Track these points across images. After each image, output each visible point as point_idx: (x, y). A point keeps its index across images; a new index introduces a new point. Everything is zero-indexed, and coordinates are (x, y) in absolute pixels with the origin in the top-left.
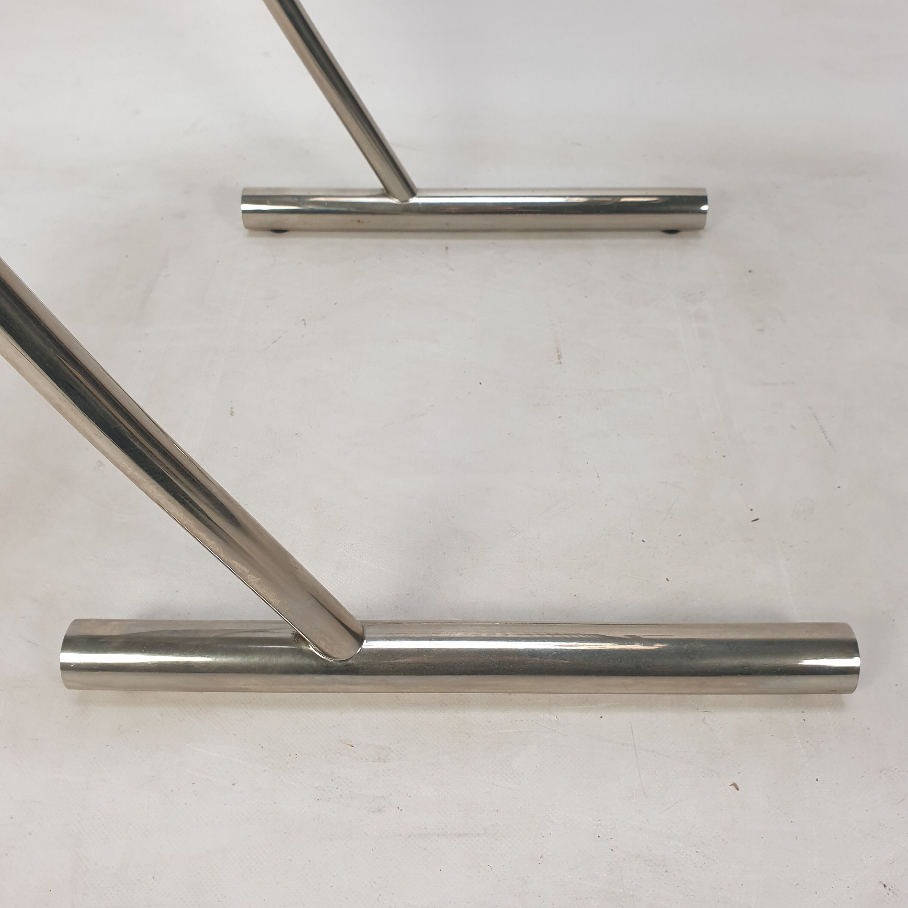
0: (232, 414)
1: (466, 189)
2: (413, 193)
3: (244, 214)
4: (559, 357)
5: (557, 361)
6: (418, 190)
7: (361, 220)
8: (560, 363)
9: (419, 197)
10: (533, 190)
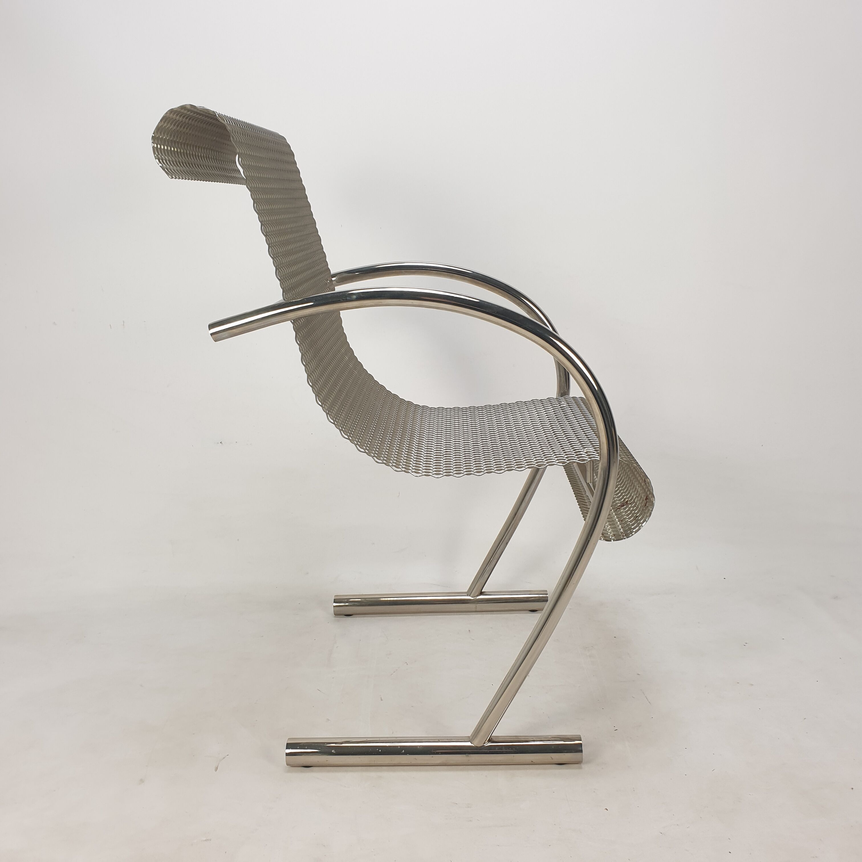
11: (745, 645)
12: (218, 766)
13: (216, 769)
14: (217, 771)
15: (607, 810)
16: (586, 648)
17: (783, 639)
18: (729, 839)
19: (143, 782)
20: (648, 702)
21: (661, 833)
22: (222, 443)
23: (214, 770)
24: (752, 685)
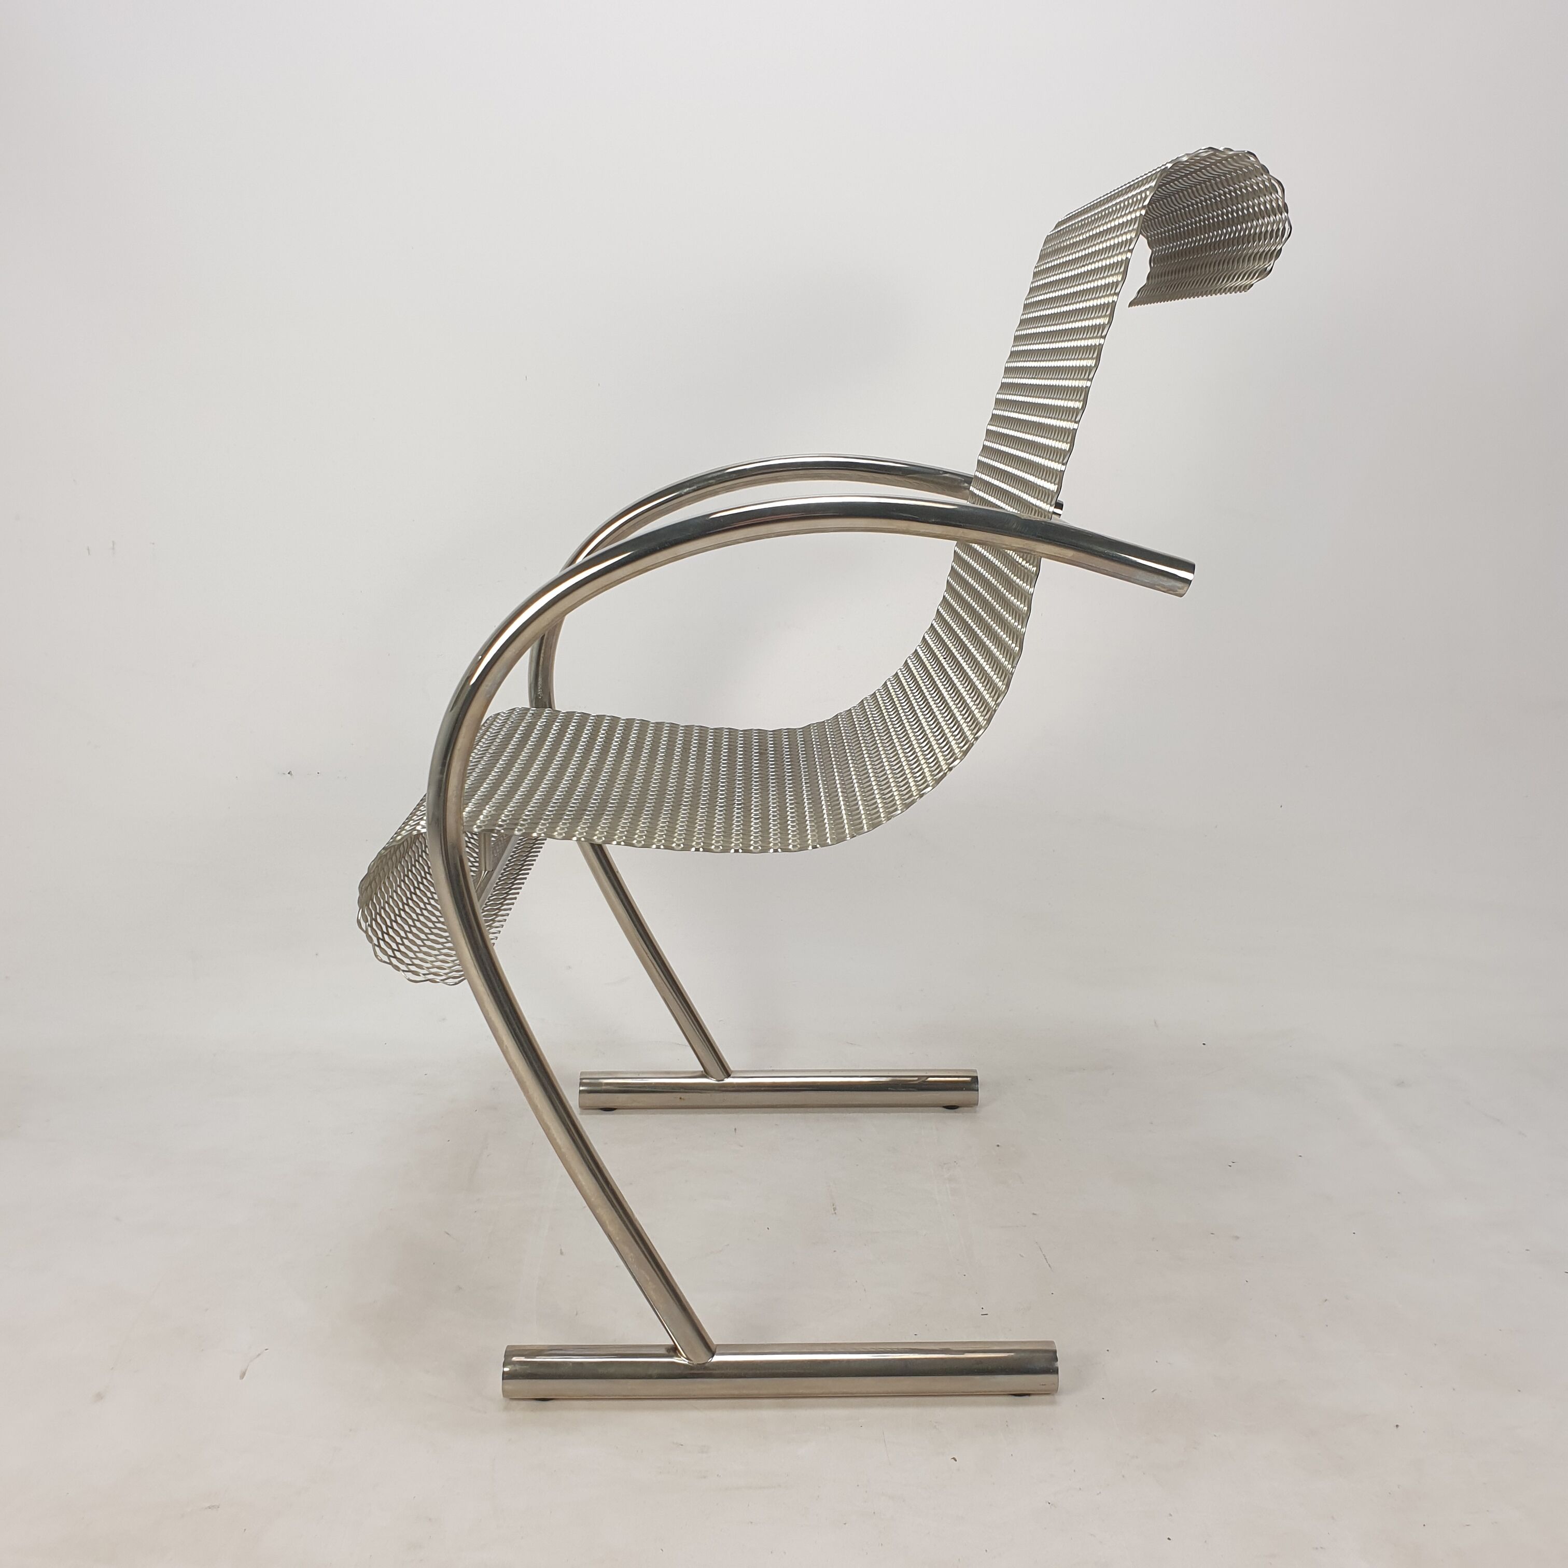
0: (562, 1253)
1: (773, 1071)
2: (729, 1076)
3: (583, 1095)
4: (835, 1209)
5: (833, 1212)
6: (732, 1072)
7: (682, 1097)
8: (835, 1213)
9: (733, 1077)
10: (830, 1071)
11: (1230, 1166)
12: (246, 1370)
13: (243, 1375)
14: (243, 1378)
15: (956, 1461)
16: (945, 1164)
17: (1300, 1156)
18: (1171, 1515)
19: (102, 1398)
20: (1048, 1266)
21: (1049, 1503)
22: (291, 775)
23: (239, 1378)
24: (1237, 1238)
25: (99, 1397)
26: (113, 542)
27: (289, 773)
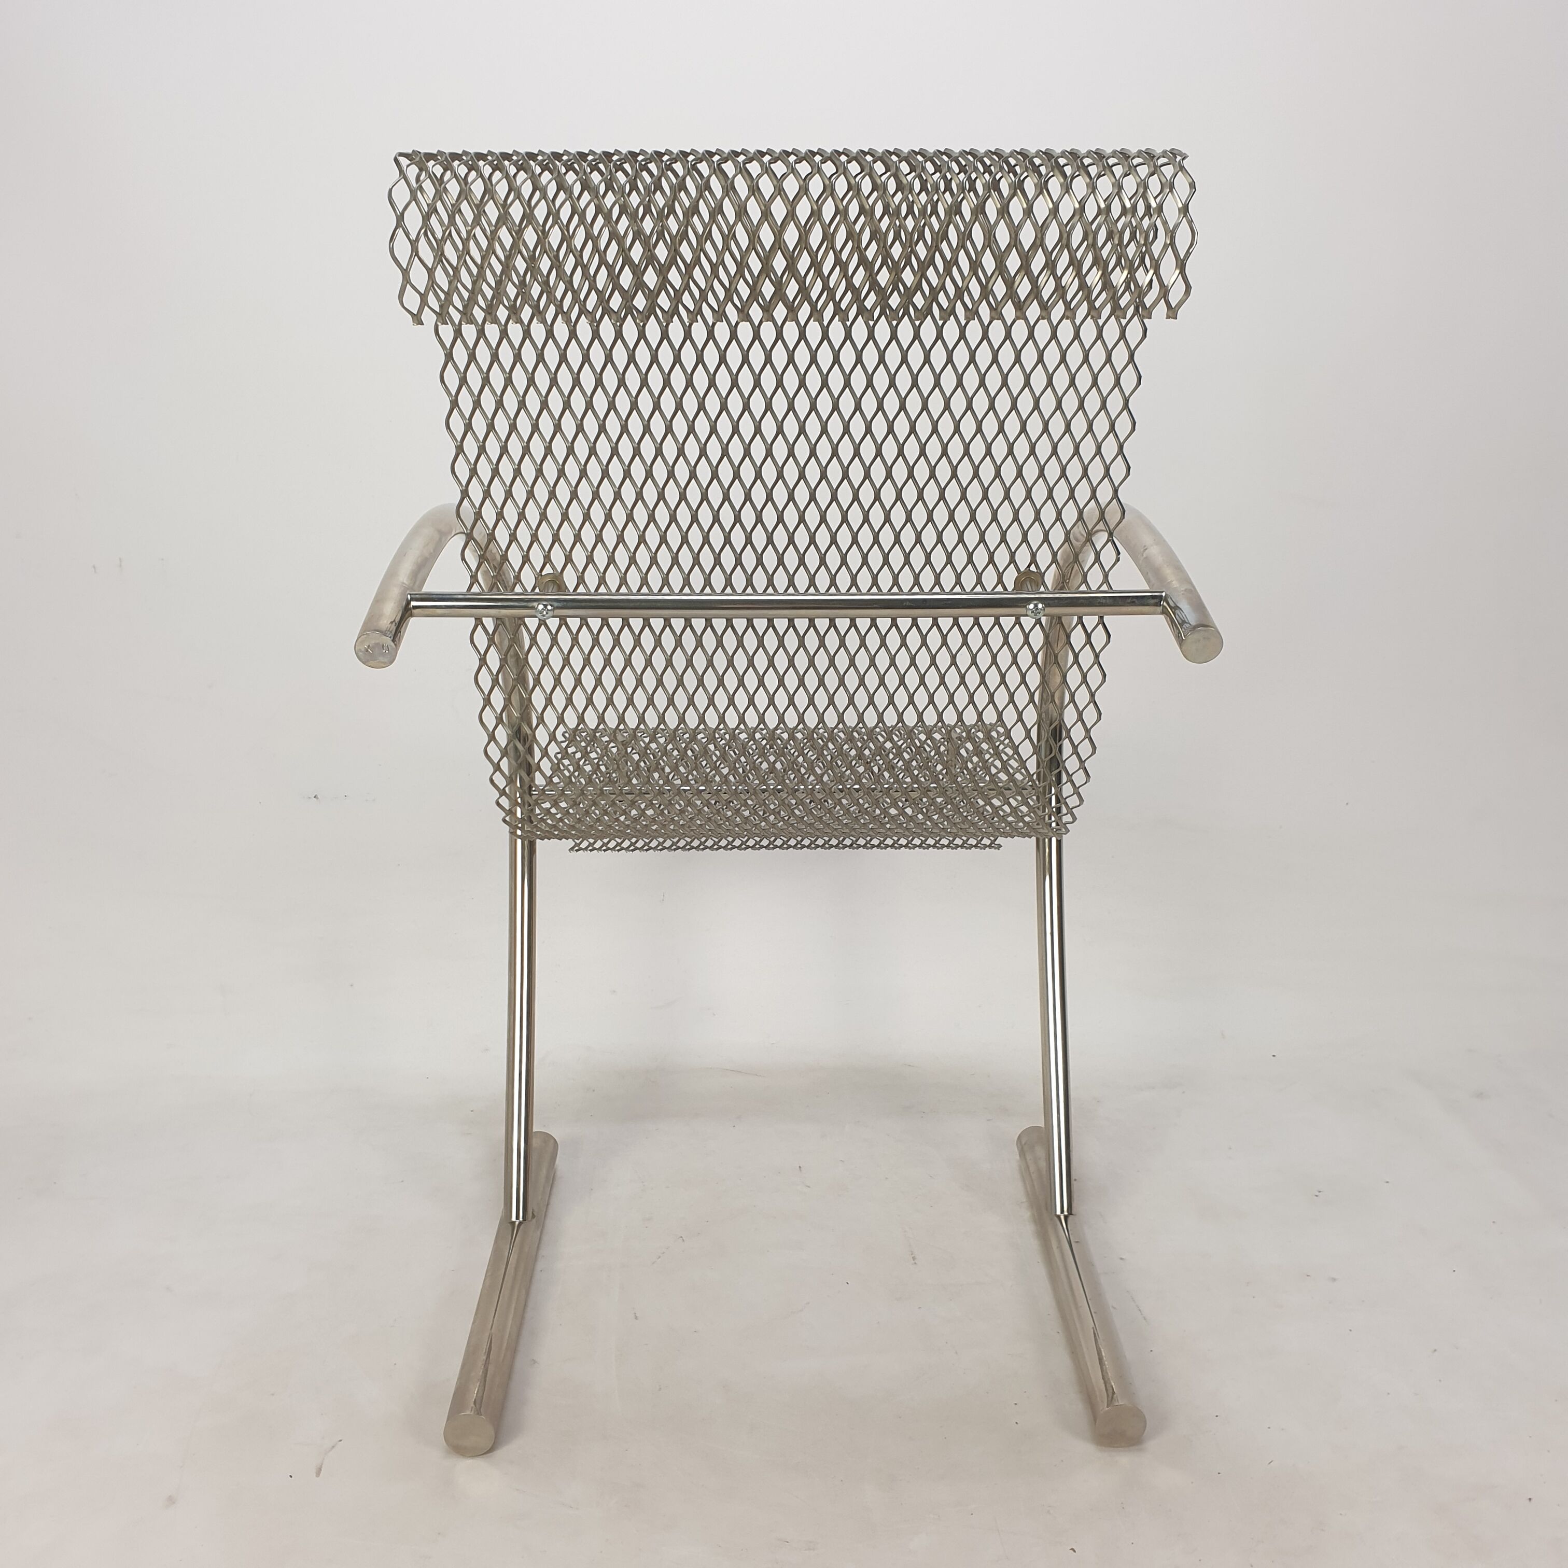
0: (636, 1318)
4: (914, 1258)
5: (913, 1261)
8: (915, 1263)
11: (1317, 1196)
12: (322, 1464)
13: (319, 1472)
14: (319, 1476)
15: (1075, 1551)
19: (174, 1503)
20: (1142, 1319)
22: (318, 798)
23: (315, 1475)
24: (1334, 1280)
25: (171, 1501)
26: (120, 559)
27: (315, 797)
